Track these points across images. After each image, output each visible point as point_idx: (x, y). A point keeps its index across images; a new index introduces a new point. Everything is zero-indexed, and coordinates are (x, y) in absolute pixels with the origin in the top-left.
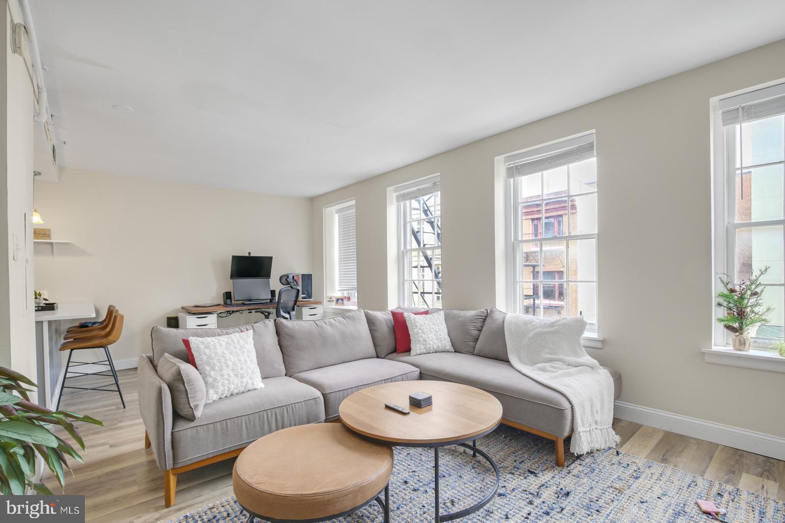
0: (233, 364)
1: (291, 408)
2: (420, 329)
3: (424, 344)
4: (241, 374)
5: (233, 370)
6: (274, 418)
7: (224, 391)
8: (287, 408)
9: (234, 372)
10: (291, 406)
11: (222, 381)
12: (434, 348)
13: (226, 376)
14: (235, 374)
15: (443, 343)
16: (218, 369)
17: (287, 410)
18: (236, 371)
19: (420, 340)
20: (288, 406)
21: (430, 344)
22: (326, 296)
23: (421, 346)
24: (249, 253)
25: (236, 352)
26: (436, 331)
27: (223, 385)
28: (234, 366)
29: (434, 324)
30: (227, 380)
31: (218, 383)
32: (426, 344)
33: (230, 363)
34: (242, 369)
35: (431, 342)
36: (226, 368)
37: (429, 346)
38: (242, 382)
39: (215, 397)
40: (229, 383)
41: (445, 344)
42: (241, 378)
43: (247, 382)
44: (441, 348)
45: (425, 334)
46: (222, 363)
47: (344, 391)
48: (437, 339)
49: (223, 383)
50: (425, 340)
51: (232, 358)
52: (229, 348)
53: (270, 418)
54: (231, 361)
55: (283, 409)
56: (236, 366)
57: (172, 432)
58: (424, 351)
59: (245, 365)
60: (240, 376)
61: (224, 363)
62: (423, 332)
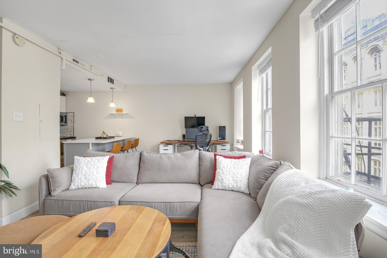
0: (85, 173)
1: (96, 203)
2: (222, 170)
3: (221, 183)
4: (88, 178)
5: (84, 175)
6: (86, 206)
7: (79, 185)
8: (94, 203)
9: (84, 176)
10: (96, 202)
11: (77, 180)
12: (229, 187)
13: (80, 178)
14: (85, 178)
15: (238, 184)
16: (77, 174)
17: (94, 204)
18: (85, 176)
19: (219, 178)
20: (95, 202)
21: (225, 184)
22: (236, 139)
23: (219, 183)
24: (195, 115)
25: (90, 167)
26: (234, 174)
27: (78, 182)
28: (85, 174)
29: (234, 168)
30: (80, 180)
31: (75, 180)
32: (223, 183)
33: (84, 172)
34: (89, 175)
35: (227, 182)
36: (81, 174)
37: (225, 185)
38: (88, 183)
39: (74, 187)
40: (81, 182)
41: (240, 185)
42: (88, 180)
43: (92, 183)
44: (236, 188)
45: (224, 174)
46: (80, 171)
47: (131, 202)
48: (233, 180)
49: (78, 181)
50: (222, 179)
51: (86, 169)
52: (87, 164)
53: (84, 206)
54: (85, 170)
55: (92, 203)
56: (87, 174)
57: (44, 199)
58: (221, 188)
59: (92, 174)
60: (87, 179)
61: (81, 171)
62: (222, 173)
